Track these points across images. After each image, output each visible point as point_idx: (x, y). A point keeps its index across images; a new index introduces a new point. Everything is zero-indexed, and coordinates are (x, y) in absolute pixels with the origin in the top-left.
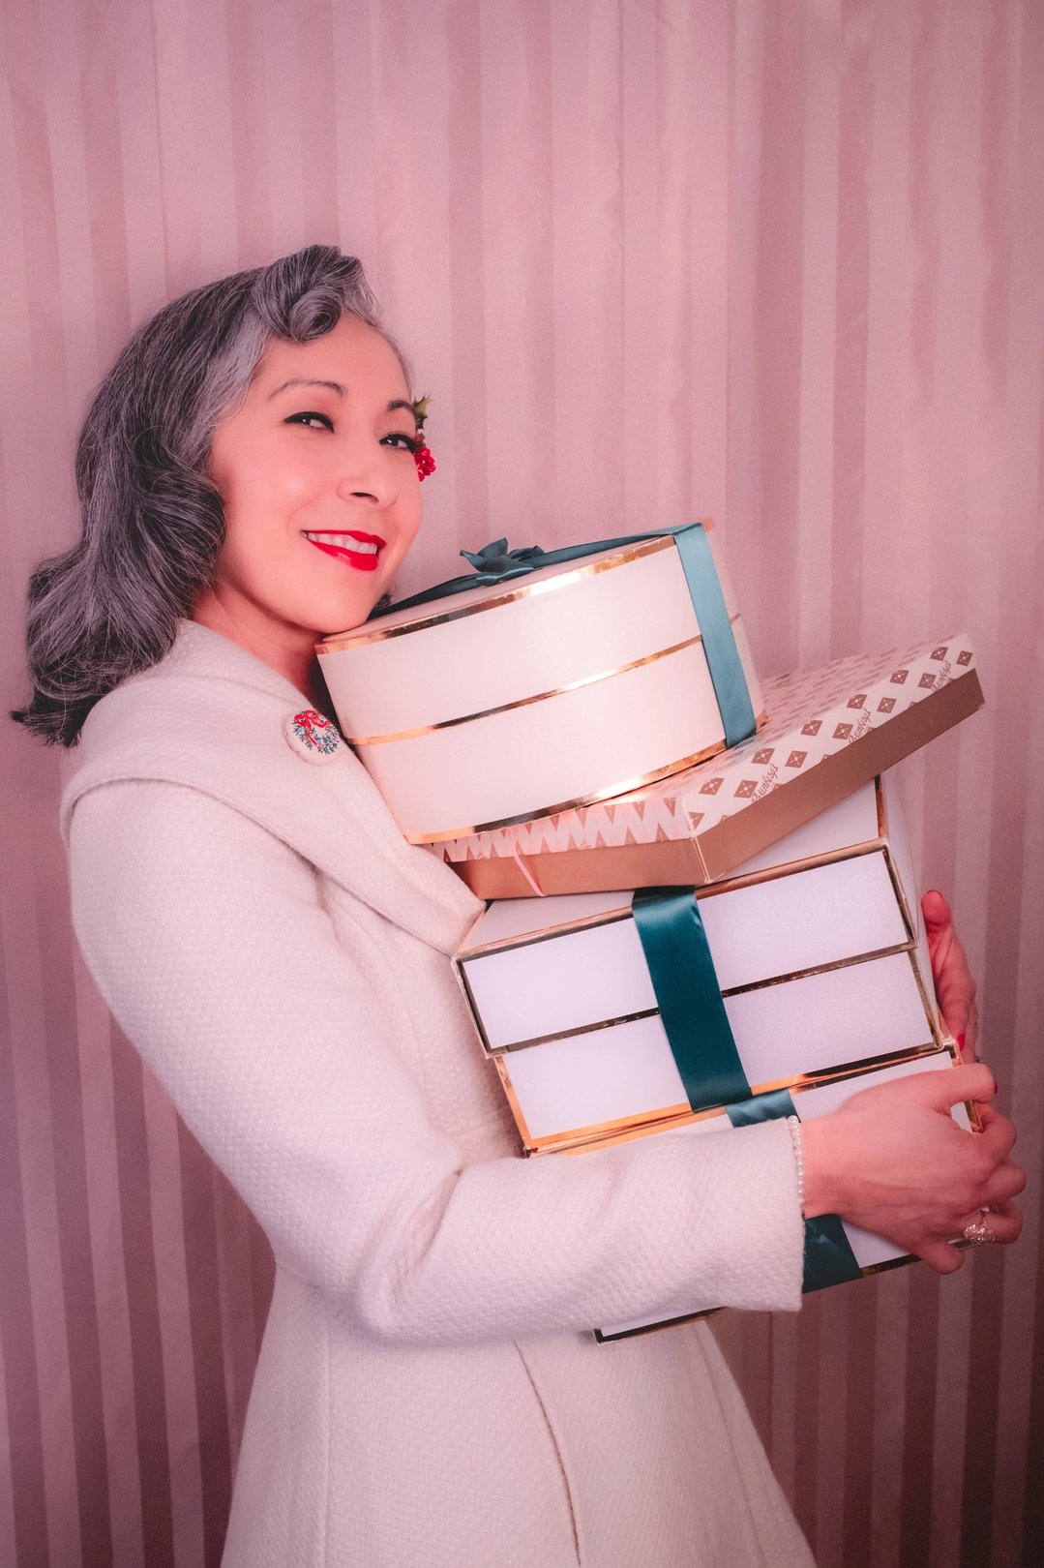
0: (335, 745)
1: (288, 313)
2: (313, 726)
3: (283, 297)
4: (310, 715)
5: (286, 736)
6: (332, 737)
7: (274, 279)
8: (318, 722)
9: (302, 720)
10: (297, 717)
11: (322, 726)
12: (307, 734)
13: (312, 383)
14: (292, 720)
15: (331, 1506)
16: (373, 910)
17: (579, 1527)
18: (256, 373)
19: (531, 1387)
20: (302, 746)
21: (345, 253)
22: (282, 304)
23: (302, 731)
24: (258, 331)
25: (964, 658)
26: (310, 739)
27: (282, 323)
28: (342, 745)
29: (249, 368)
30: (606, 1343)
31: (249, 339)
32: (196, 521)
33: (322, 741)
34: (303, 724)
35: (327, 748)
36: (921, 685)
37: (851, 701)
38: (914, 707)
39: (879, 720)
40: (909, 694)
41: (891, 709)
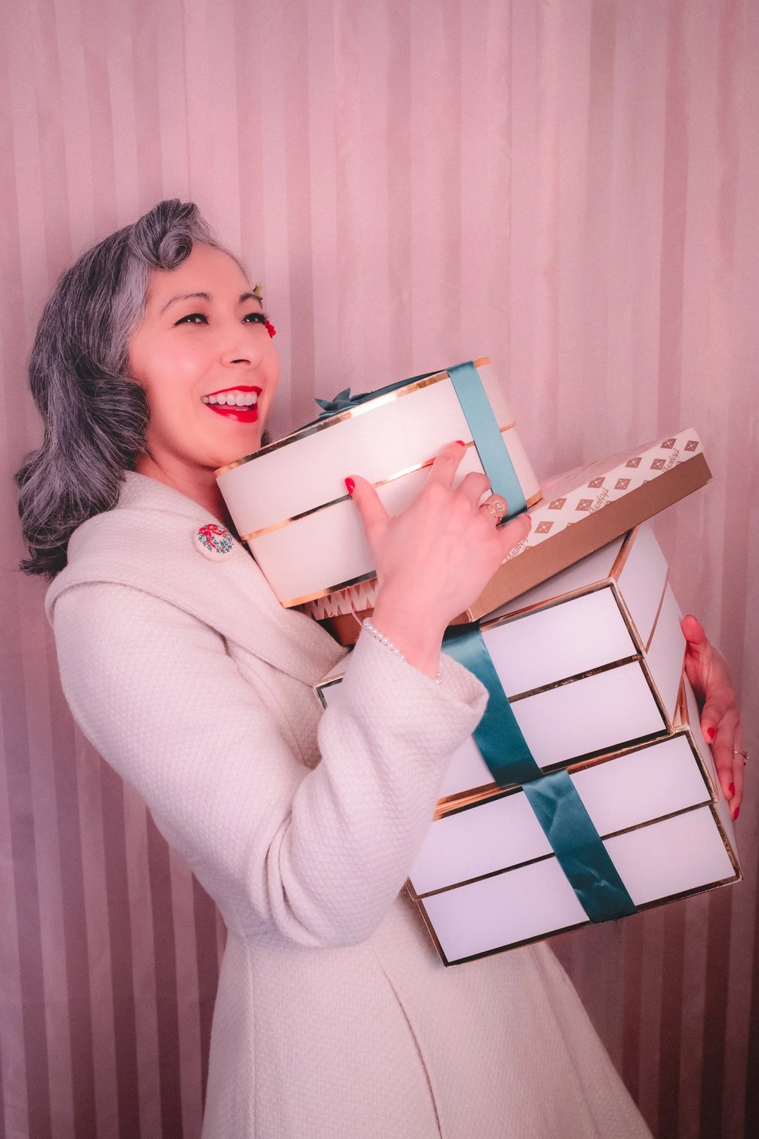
0: (230, 547)
1: (157, 252)
2: (213, 534)
3: (151, 242)
4: (211, 528)
5: (194, 543)
6: (227, 541)
7: (142, 232)
8: (217, 531)
9: (206, 531)
10: (201, 529)
11: (220, 534)
12: (208, 541)
13: (187, 297)
14: (198, 531)
15: (257, 1098)
17: (439, 1113)
18: (147, 299)
19: (400, 1008)
20: (204, 549)
21: (183, 201)
22: (152, 247)
23: (205, 538)
24: (141, 270)
25: (691, 446)
26: (210, 543)
27: (155, 260)
29: (141, 295)
30: (451, 967)
31: (135, 276)
32: (129, 409)
33: (220, 545)
34: (206, 534)
35: (224, 548)
36: (652, 468)
37: (591, 483)
38: (647, 484)
39: (615, 495)
40: (642, 475)
41: (626, 487)
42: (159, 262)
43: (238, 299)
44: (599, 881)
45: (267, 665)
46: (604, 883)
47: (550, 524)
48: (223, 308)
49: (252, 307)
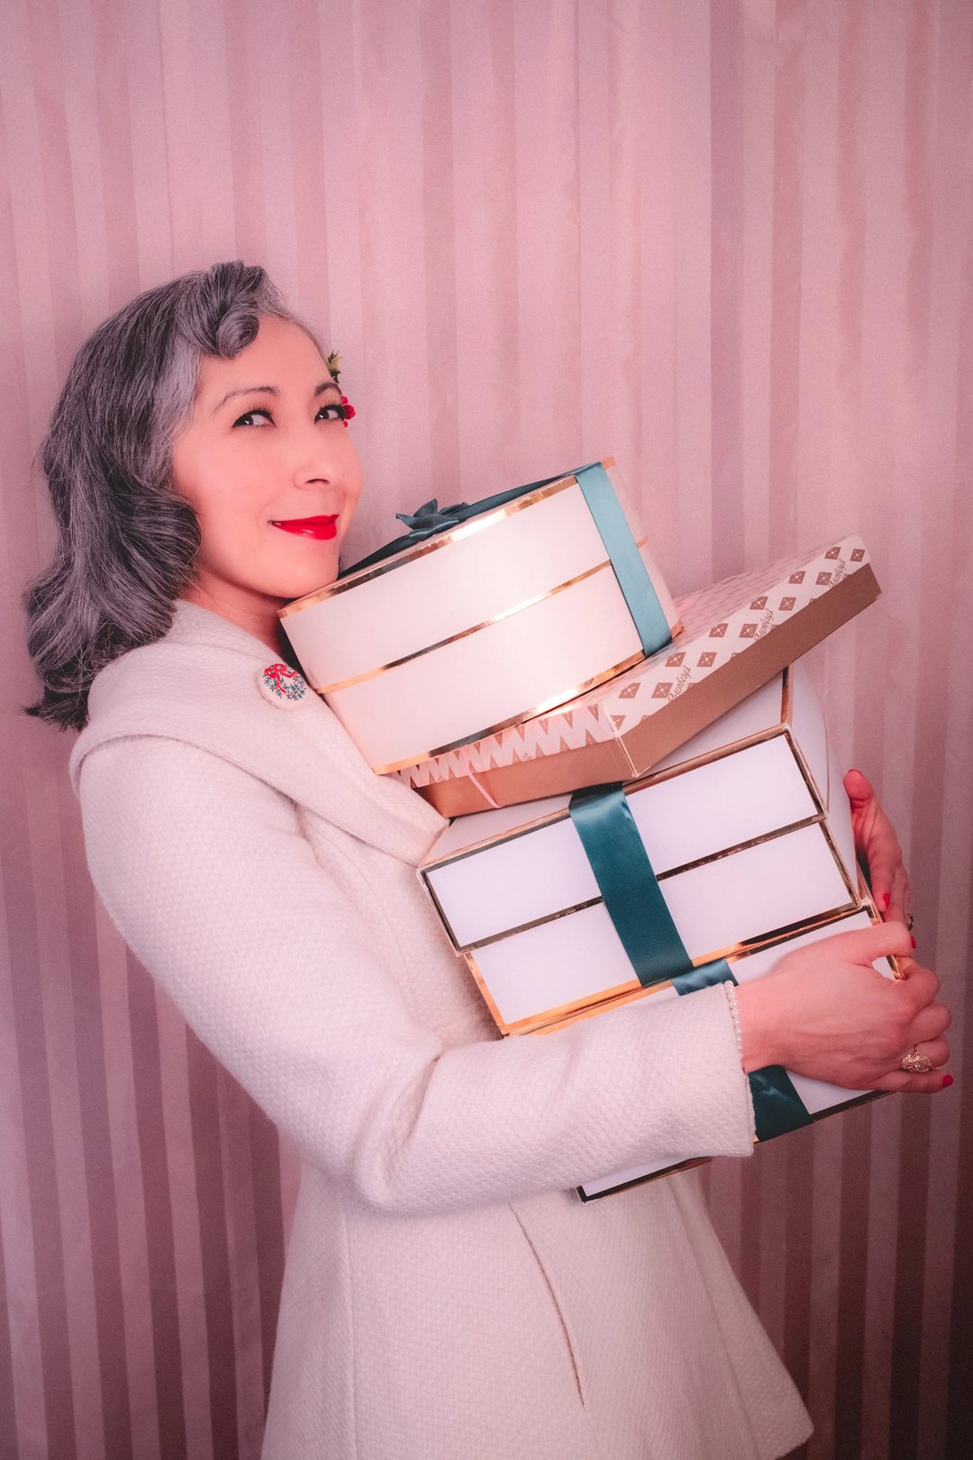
0: (302, 692)
2: (281, 677)
3: (206, 322)
4: (278, 668)
5: (258, 687)
6: (299, 685)
8: (286, 673)
9: (272, 673)
10: (267, 671)
11: (289, 677)
12: (277, 684)
13: (247, 392)
14: (263, 673)
16: (347, 833)
17: (579, 1371)
18: (198, 391)
19: (529, 1248)
20: (272, 695)
22: (207, 328)
23: (272, 682)
24: (191, 355)
25: (856, 556)
26: (281, 690)
27: (210, 345)
28: (309, 692)
29: (190, 388)
30: (590, 1202)
31: (184, 364)
32: (176, 534)
33: (291, 690)
34: (273, 676)
35: (296, 694)
36: (818, 583)
37: (753, 604)
38: (814, 603)
39: (781, 617)
40: (808, 592)
41: (792, 607)
42: (214, 346)
43: (313, 391)
44: (768, 1089)
45: (353, 839)
46: (773, 1091)
47: (712, 656)
48: (295, 406)
49: (331, 396)
